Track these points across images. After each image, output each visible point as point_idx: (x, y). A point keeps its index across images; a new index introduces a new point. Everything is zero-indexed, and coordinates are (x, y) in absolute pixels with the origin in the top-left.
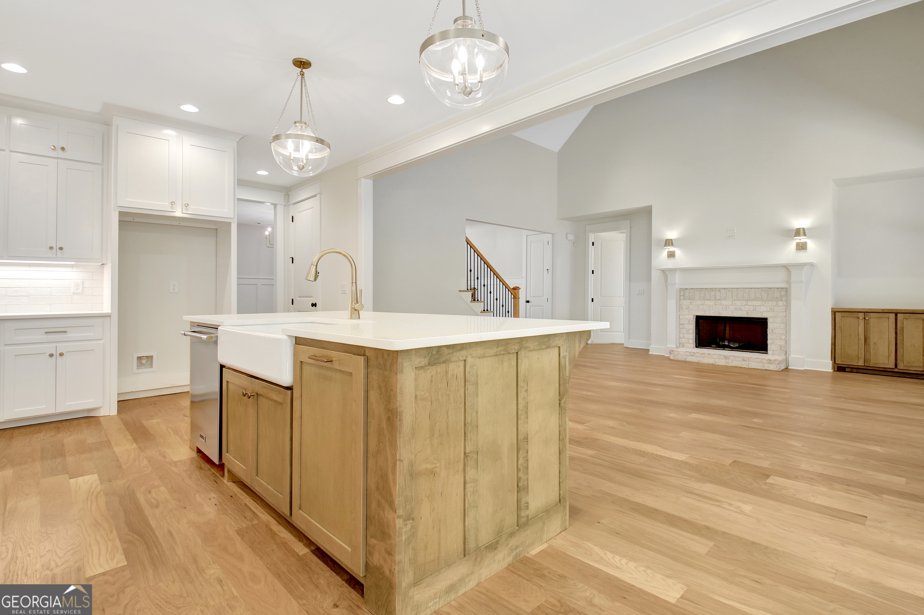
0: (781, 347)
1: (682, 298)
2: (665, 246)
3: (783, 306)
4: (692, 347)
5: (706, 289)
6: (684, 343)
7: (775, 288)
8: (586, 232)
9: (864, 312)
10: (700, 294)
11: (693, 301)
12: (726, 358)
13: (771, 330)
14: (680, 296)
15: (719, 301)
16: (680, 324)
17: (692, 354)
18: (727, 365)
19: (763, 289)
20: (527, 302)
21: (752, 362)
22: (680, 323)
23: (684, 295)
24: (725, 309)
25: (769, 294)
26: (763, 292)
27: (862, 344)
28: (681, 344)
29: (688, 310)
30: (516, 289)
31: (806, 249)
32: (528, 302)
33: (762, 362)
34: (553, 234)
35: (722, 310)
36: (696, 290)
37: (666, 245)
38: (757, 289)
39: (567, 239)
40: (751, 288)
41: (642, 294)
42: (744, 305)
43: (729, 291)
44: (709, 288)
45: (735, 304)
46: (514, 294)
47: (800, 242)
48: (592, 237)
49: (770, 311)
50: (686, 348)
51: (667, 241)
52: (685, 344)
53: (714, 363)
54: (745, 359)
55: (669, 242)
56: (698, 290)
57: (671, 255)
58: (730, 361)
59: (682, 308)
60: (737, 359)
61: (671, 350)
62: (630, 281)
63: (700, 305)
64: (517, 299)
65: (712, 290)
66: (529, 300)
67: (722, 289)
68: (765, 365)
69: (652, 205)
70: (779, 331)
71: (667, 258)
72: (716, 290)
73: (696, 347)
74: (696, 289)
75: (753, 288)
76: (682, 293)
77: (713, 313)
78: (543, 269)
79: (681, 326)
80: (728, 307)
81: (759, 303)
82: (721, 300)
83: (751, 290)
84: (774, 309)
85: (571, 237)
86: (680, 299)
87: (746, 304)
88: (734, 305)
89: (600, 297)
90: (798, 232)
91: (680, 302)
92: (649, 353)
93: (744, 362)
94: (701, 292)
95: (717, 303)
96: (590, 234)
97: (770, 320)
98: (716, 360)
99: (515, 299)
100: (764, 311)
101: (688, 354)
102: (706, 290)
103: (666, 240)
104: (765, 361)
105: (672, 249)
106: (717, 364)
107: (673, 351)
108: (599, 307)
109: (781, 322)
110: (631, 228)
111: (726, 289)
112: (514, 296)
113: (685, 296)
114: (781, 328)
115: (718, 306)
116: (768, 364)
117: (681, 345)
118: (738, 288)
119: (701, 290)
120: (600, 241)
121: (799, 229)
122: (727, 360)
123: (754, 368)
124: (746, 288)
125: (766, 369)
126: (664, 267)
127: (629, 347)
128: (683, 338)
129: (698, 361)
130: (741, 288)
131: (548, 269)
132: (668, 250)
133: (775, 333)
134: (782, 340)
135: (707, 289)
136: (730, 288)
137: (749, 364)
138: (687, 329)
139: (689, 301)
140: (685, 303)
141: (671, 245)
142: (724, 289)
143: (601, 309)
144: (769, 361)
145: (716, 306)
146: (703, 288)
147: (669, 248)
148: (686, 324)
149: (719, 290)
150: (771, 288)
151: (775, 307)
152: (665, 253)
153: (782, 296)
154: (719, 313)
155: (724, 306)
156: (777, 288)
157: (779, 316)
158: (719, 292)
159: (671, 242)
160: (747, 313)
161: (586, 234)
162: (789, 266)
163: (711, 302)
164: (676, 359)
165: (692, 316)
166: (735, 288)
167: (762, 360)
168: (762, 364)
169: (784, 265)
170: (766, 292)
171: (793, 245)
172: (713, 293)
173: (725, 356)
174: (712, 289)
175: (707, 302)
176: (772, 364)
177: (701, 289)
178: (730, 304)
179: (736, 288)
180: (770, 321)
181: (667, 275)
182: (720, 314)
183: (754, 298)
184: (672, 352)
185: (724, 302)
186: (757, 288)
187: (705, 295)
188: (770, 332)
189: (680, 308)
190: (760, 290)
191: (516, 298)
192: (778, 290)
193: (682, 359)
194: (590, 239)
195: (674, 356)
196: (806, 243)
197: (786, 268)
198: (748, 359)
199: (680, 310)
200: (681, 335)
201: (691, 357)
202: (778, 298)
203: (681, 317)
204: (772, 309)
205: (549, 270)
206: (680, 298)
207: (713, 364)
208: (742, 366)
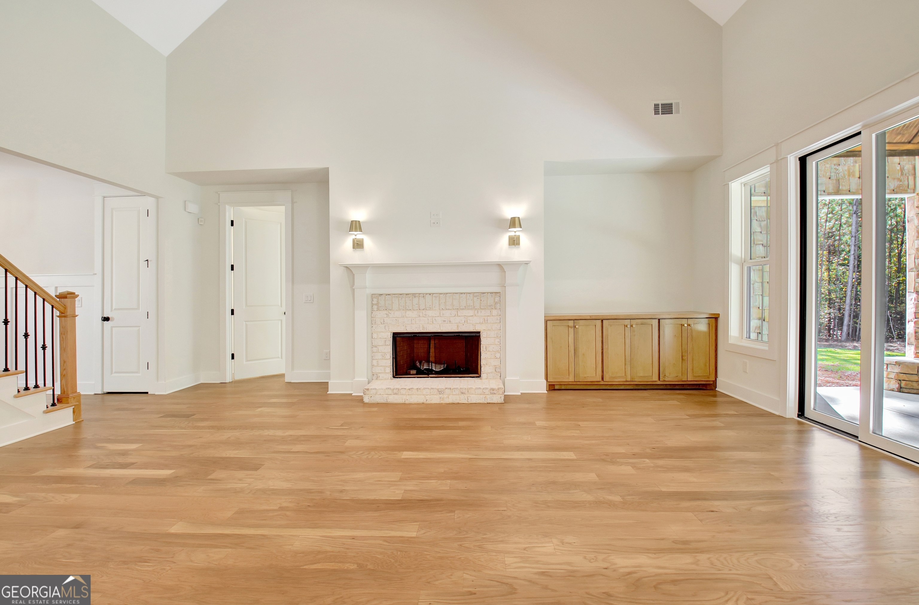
0: (495, 367)
1: (375, 307)
2: (349, 232)
3: (497, 316)
4: (390, 378)
5: (407, 294)
6: (378, 373)
7: (488, 293)
8: (219, 203)
9: (574, 320)
10: (399, 302)
11: (390, 312)
12: (440, 393)
13: (484, 347)
14: (373, 305)
15: (424, 311)
16: (373, 346)
17: (395, 391)
18: (442, 402)
19: (475, 294)
20: (104, 320)
21: (472, 394)
22: (373, 344)
23: (377, 304)
24: (431, 322)
25: (482, 300)
26: (475, 298)
27: (572, 357)
28: (375, 375)
29: (384, 325)
30: (66, 297)
31: (518, 244)
32: (106, 319)
33: (484, 393)
34: (157, 198)
35: (428, 323)
36: (393, 296)
37: (351, 230)
38: (468, 295)
39: (185, 210)
40: (462, 293)
41: (311, 302)
42: (453, 316)
43: (436, 297)
44: (410, 294)
45: (443, 314)
46: (62, 309)
47: (515, 235)
48: (230, 214)
49: (484, 322)
50: (381, 380)
51: (353, 223)
52: (380, 375)
53: (425, 401)
54: (464, 391)
55: (355, 226)
56: (397, 297)
57: (358, 245)
58: (445, 396)
59: (375, 322)
60: (454, 393)
61: (365, 389)
62: (293, 283)
63: (399, 318)
64: (68, 319)
65: (415, 297)
66: (110, 317)
67: (426, 294)
68: (488, 396)
69: (327, 169)
70: (493, 348)
71: (353, 249)
72: (419, 296)
73: (394, 377)
74: (394, 294)
75: (464, 293)
76: (375, 301)
77: (416, 328)
78: (139, 260)
79: (375, 349)
80: (435, 319)
81: (471, 313)
82: (426, 309)
83: (461, 295)
84: (487, 320)
85: (193, 208)
86: (372, 310)
87: (457, 314)
88: (442, 317)
89: (244, 307)
90: (514, 222)
91: (373, 313)
92: (328, 393)
93: (462, 396)
94: (400, 298)
95: (421, 315)
96: (227, 207)
97: (483, 333)
98: (428, 397)
99: (63, 319)
100: (477, 323)
101: (390, 392)
102: (406, 296)
103: (352, 221)
104: (487, 392)
105: (359, 236)
106: (428, 402)
107: (368, 389)
108: (244, 322)
109: (496, 337)
110: (293, 203)
111: (432, 294)
112: (61, 313)
113: (380, 305)
114: (496, 344)
115: (423, 318)
116: (491, 396)
117: (374, 377)
118: (447, 293)
119: (401, 296)
120: (244, 220)
121: (515, 218)
122: (441, 396)
123: (475, 402)
124: (455, 293)
125: (489, 402)
126: (348, 262)
127: (292, 381)
128: (377, 366)
129: (404, 401)
130: (450, 293)
131: (147, 260)
132: (354, 237)
133: (489, 351)
134: (497, 359)
135: (409, 294)
136: (437, 293)
137: (469, 398)
138: (382, 352)
139: (385, 312)
140: (380, 315)
141: (358, 230)
142: (430, 295)
143: (247, 325)
144: (491, 391)
145: (420, 318)
146: (403, 294)
147: (356, 234)
148: (382, 346)
149: (424, 297)
150: (484, 293)
151: (489, 317)
152: (348, 243)
153: (496, 303)
154: (423, 328)
155: (429, 318)
156: (491, 293)
157: (493, 329)
158: (423, 298)
159: (359, 225)
160: (458, 326)
161: (219, 205)
162: (503, 264)
163: (413, 312)
164: (373, 402)
165: (389, 334)
166: (443, 293)
167: (484, 391)
168: (484, 396)
169: (499, 263)
170: (479, 298)
171: (504, 240)
172: (416, 301)
173: (440, 390)
174: (414, 295)
175: (409, 313)
176: (495, 395)
177: (401, 294)
178: (437, 316)
179: (445, 293)
180: (484, 336)
181: (354, 274)
182: (425, 330)
183: (465, 307)
184: (367, 392)
185: (430, 313)
186: (469, 293)
187: (406, 303)
188: (484, 350)
189: (372, 322)
190: (471, 295)
191: (65, 317)
192: (492, 296)
193: (382, 401)
194: (227, 214)
195: (370, 398)
196: (518, 238)
197: (500, 266)
198: (467, 391)
199: (373, 325)
200: (375, 362)
201: (394, 396)
202: (492, 305)
203: (375, 336)
204: (486, 319)
205: (151, 261)
206: (372, 308)
207: (423, 403)
208: (460, 402)
